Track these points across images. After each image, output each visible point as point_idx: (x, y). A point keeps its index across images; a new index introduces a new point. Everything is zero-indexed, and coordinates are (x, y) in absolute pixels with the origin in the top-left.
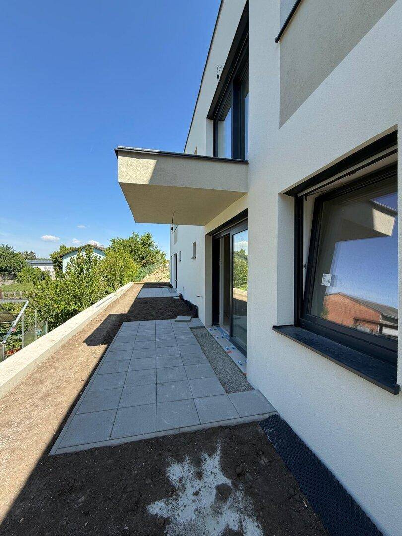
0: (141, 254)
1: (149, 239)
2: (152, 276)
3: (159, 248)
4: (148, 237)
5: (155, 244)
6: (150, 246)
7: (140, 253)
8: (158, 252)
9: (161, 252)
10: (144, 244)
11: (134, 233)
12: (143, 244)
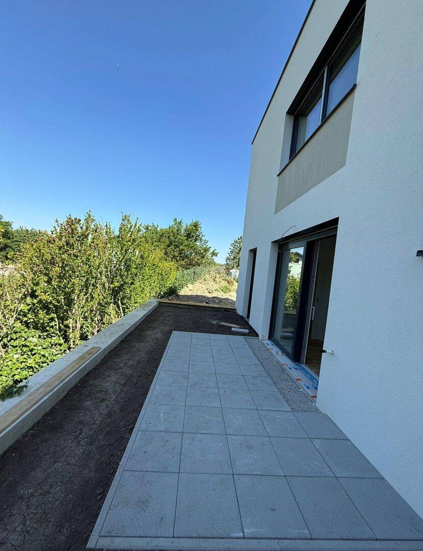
0: (184, 250)
1: (197, 230)
2: (197, 284)
3: (209, 245)
4: (195, 226)
5: (203, 238)
6: (196, 240)
7: (181, 247)
8: (206, 250)
9: (211, 250)
10: (189, 236)
11: (176, 219)
12: (187, 236)
